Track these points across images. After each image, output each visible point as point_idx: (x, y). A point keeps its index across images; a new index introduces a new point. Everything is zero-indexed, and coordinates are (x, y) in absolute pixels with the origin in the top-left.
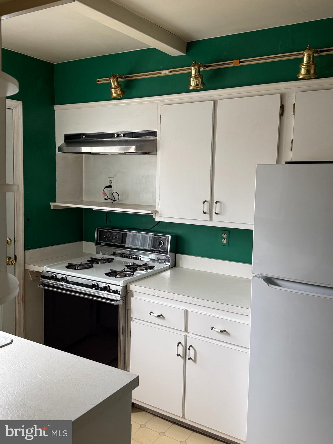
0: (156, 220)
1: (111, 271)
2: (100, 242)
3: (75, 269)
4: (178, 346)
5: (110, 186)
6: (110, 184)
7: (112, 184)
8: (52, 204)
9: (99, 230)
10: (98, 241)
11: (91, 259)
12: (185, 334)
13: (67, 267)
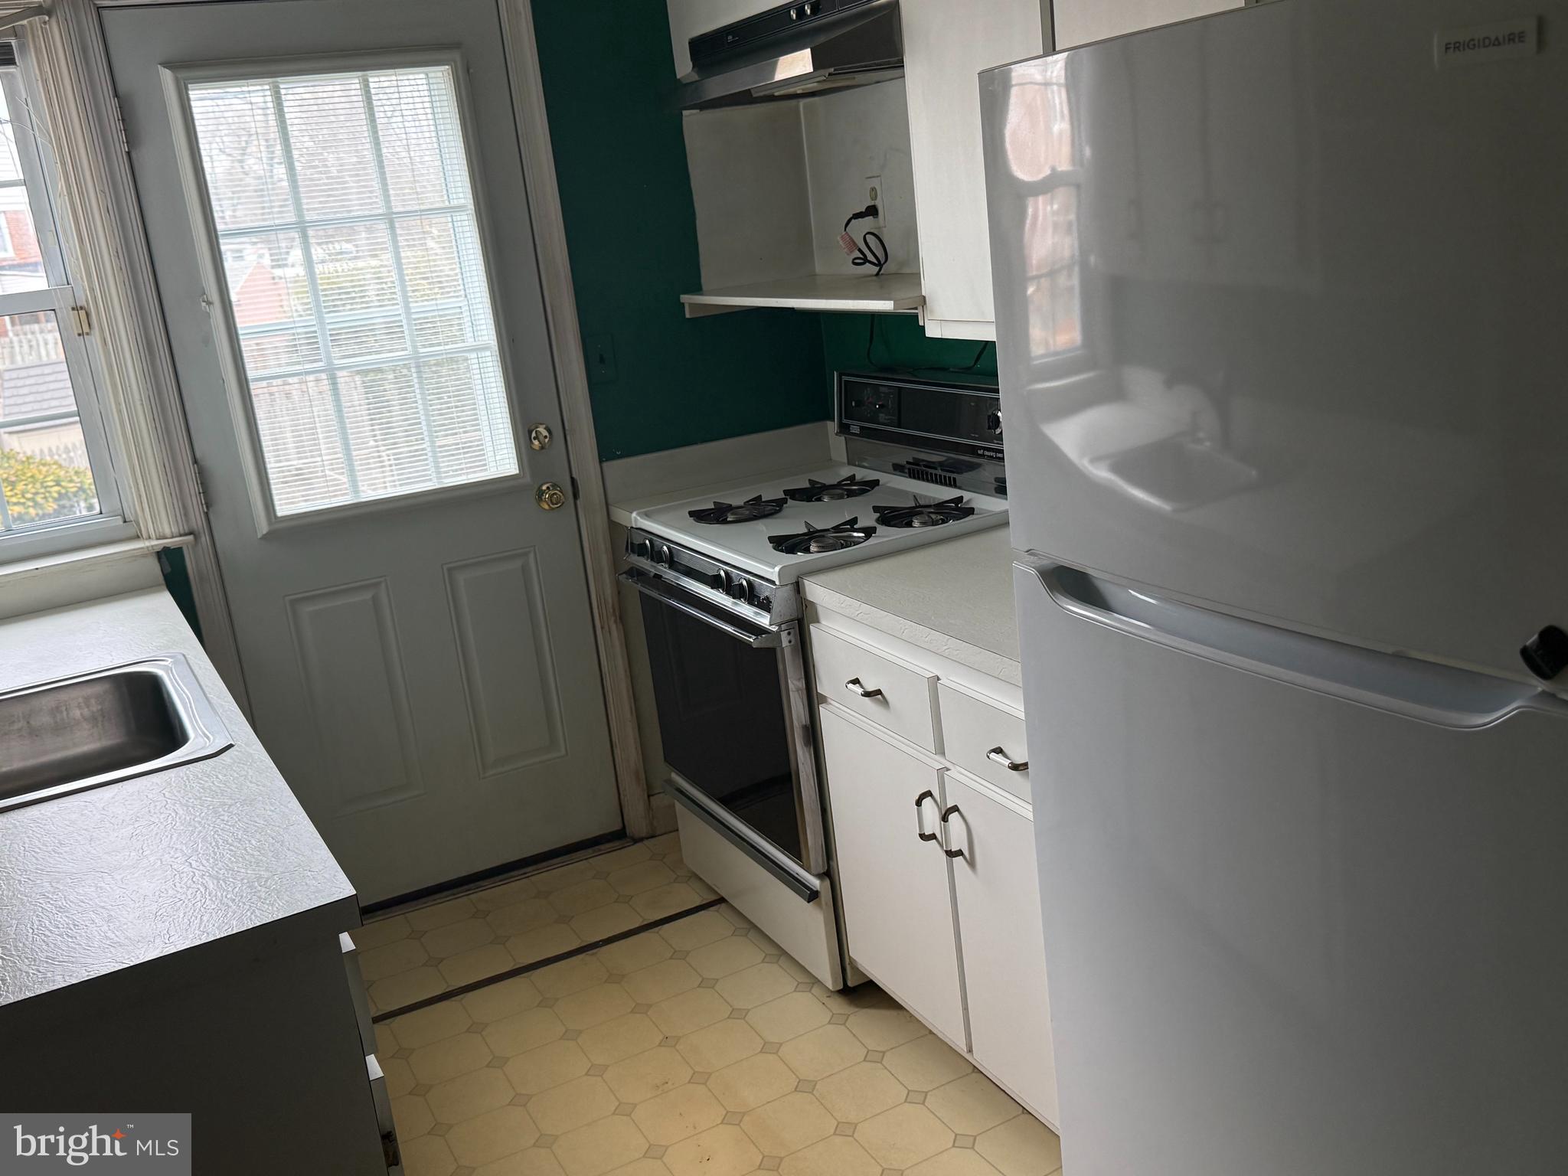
0: (929, 334)
1: (806, 531)
2: (849, 422)
3: (725, 522)
4: (919, 803)
5: (872, 211)
6: (872, 203)
7: (879, 203)
8: (685, 298)
9: (845, 378)
10: (845, 421)
11: (810, 483)
12: (938, 762)
13: (699, 516)
